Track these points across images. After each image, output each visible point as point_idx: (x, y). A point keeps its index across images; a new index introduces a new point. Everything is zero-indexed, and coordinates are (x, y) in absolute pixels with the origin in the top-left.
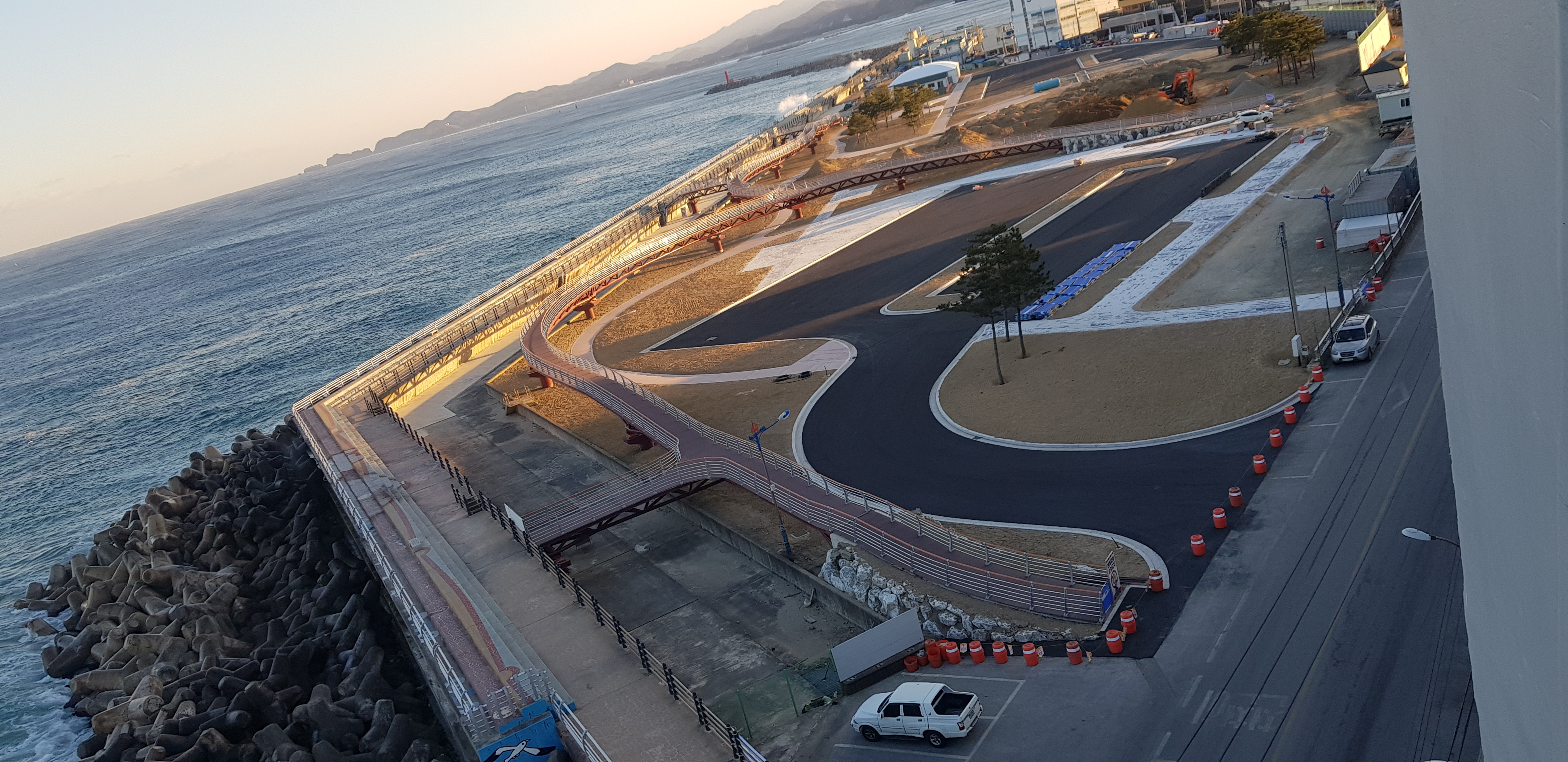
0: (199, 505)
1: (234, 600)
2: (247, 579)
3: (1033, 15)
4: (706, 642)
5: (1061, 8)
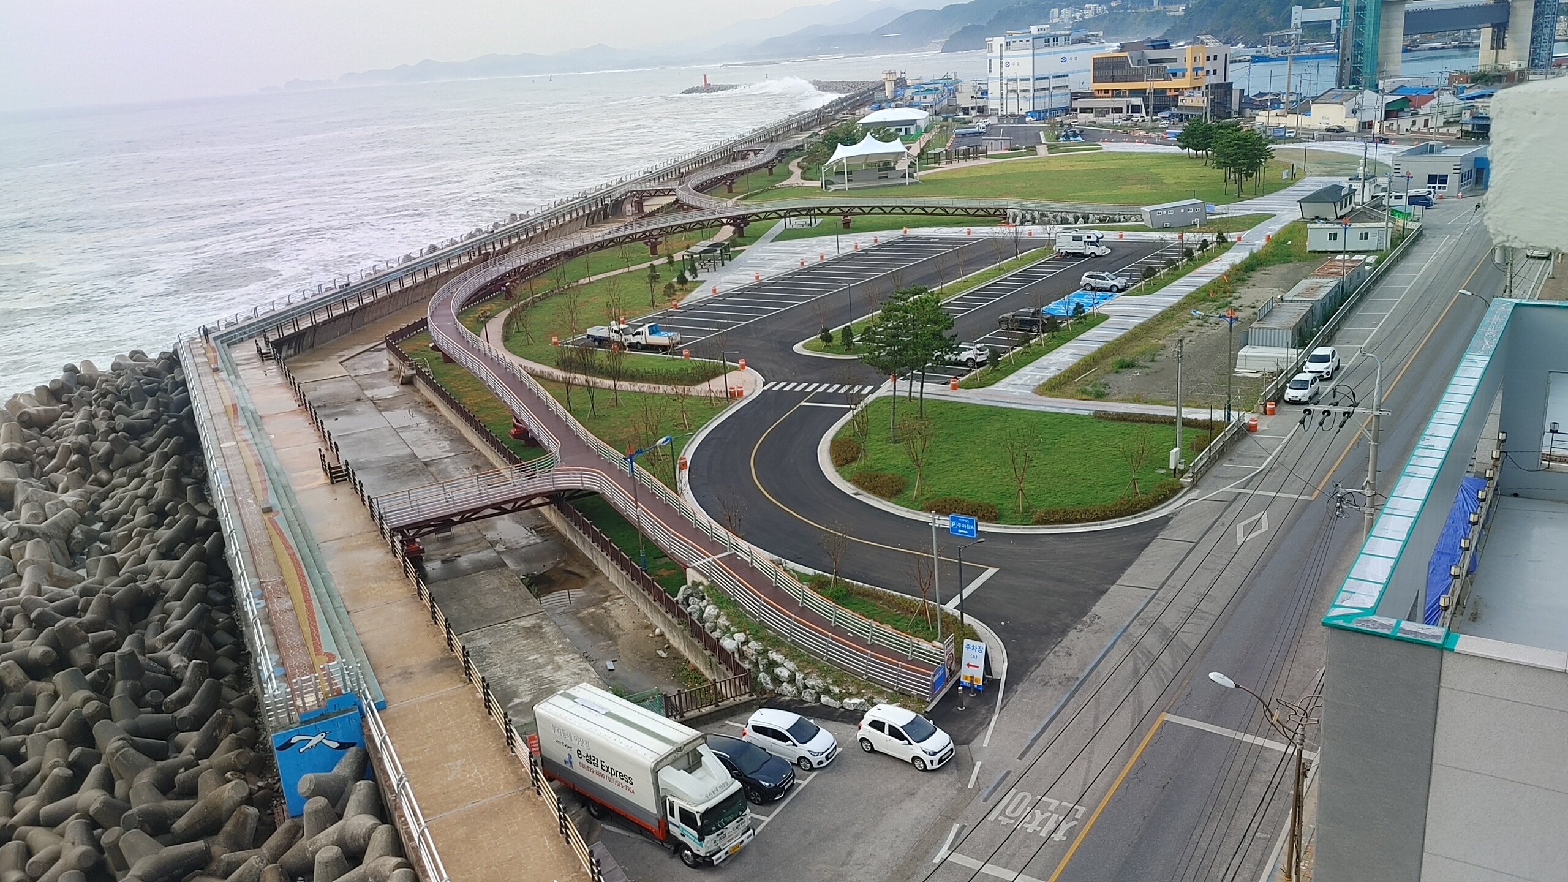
0: (61, 420)
1: (73, 528)
2: (93, 506)
3: (1009, 80)
4: (541, 657)
5: (1037, 79)
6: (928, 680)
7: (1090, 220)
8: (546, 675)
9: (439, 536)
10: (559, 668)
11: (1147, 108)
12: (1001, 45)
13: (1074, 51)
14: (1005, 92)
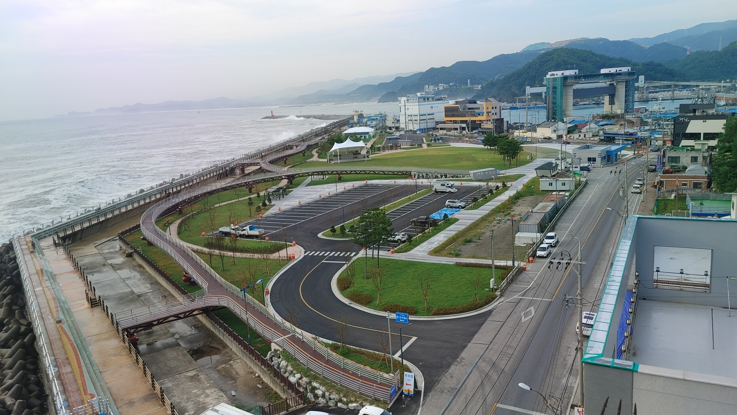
3: (409, 116)
4: (199, 391)
5: (421, 115)
6: (388, 393)
7: (448, 177)
8: (201, 400)
9: (146, 331)
10: (208, 396)
11: (468, 128)
12: (405, 101)
13: (436, 104)
14: (407, 121)
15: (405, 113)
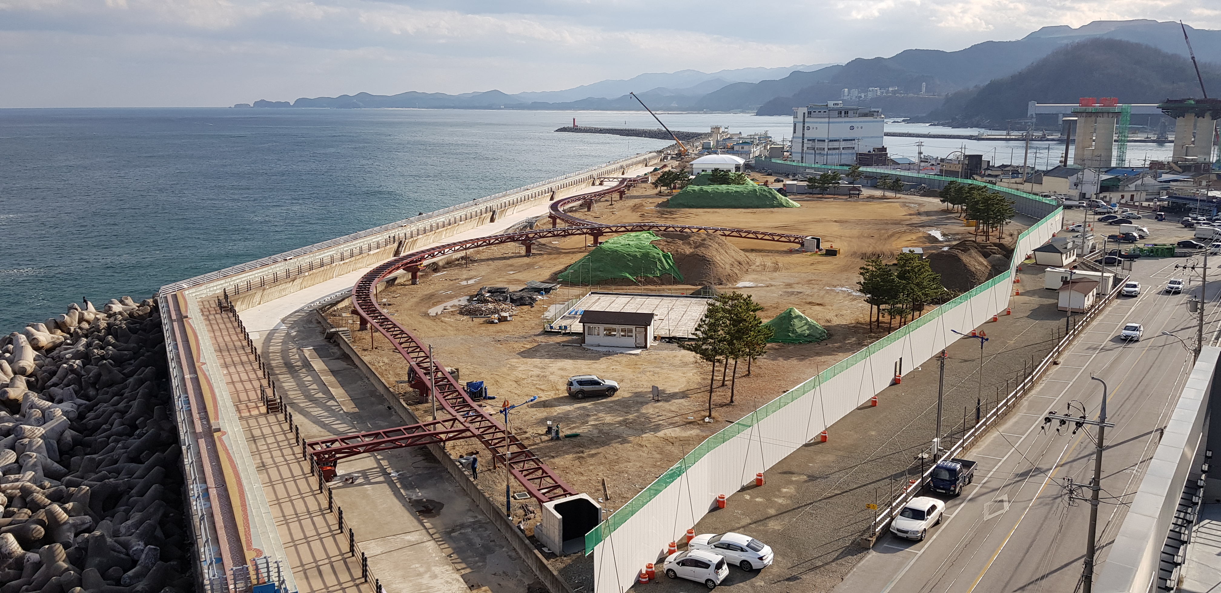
2: (81, 416)
3: (808, 140)
4: (421, 566)
5: (830, 141)
8: (424, 582)
12: (804, 113)
13: (860, 122)
14: (805, 149)
15: (803, 134)
